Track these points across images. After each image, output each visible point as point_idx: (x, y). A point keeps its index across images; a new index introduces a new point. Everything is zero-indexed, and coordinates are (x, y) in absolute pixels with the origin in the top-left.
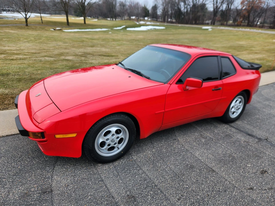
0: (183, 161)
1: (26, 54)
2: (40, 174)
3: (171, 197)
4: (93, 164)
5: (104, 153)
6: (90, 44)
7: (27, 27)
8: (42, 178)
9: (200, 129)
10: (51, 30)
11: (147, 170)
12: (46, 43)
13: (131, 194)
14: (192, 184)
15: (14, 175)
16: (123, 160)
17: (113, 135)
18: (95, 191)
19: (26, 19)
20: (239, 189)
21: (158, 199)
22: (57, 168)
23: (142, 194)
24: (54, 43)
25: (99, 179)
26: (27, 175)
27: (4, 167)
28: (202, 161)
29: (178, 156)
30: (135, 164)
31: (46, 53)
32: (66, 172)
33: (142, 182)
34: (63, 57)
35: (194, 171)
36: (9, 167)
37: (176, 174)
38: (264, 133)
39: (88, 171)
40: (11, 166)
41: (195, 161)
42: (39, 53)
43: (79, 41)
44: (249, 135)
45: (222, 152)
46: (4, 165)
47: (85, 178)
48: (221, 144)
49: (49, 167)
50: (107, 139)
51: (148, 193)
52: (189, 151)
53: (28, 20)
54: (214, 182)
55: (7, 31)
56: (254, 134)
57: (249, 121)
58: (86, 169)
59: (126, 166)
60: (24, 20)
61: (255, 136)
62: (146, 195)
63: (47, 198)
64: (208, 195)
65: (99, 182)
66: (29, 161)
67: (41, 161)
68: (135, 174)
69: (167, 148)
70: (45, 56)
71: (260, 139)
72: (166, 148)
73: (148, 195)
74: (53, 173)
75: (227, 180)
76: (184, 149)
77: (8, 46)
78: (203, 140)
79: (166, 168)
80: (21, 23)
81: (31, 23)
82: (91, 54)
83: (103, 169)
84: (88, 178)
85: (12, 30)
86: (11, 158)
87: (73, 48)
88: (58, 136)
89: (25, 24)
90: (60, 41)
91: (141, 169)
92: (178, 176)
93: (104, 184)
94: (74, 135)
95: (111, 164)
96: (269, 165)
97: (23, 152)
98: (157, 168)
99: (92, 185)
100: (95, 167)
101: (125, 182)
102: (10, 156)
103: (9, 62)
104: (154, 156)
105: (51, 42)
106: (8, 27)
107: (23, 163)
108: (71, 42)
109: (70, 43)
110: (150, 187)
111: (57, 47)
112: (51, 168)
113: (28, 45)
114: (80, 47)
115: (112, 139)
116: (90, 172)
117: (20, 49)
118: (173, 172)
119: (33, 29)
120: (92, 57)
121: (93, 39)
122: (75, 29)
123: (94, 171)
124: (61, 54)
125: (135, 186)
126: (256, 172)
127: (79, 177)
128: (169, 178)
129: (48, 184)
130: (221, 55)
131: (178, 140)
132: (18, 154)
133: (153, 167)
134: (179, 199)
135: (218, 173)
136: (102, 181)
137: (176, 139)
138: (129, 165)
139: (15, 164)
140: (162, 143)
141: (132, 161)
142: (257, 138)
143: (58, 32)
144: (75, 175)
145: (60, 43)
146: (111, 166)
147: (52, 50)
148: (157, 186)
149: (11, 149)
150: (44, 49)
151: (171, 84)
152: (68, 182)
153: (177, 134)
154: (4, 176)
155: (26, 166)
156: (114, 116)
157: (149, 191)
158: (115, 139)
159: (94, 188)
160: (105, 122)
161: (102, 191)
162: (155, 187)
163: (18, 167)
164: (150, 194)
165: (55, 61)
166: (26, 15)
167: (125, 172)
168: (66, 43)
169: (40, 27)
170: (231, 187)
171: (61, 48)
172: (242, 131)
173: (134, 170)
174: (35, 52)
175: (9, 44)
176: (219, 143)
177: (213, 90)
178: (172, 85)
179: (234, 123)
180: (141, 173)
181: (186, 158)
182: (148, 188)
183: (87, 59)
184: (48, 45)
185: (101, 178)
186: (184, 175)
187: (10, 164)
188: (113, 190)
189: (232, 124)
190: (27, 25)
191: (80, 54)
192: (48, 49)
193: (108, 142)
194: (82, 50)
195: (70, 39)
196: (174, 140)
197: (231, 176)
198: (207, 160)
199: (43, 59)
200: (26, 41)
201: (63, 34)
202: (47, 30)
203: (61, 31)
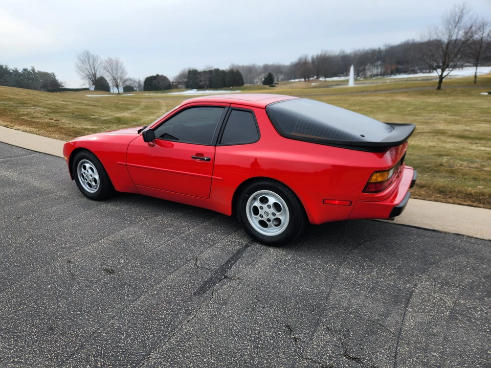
0: (110, 224)
7: (438, 91)
9: (204, 224)
10: (482, 93)
17: (87, 170)
19: (441, 77)
28: (117, 233)
29: (117, 221)
44: (229, 261)
50: (84, 173)
52: (134, 224)
53: (444, 80)
60: (438, 80)
69: (132, 214)
71: (220, 271)
81: (447, 84)
85: (408, 96)
89: (437, 85)
106: (405, 92)
115: (87, 174)
130: (232, 105)
151: (141, 135)
158: (89, 176)
166: (443, 71)
169: (462, 91)
172: (237, 255)
177: (192, 157)
179: (265, 247)
181: (116, 225)
189: (257, 246)
190: (439, 88)
193: (85, 176)
198: (119, 235)
202: (471, 95)
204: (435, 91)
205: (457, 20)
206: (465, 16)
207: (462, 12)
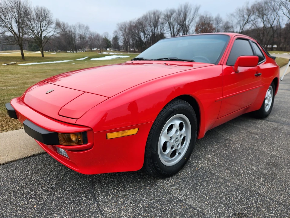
0: (259, 159)
2: (78, 210)
4: (151, 181)
5: (166, 160)
9: (241, 127)
10: (3, 64)
11: (227, 176)
13: (237, 212)
16: (187, 171)
17: (177, 131)
22: (100, 196)
23: (250, 209)
24: (11, 75)
25: (173, 199)
26: (56, 215)
27: (6, 211)
29: (248, 156)
30: (205, 172)
31: (5, 84)
32: (119, 200)
33: (236, 193)
35: (282, 168)
36: (15, 209)
39: (151, 192)
40: (20, 207)
41: (271, 157)
43: (41, 72)
46: (6, 207)
47: (153, 202)
48: (278, 137)
49: (86, 197)
50: (171, 138)
52: (253, 149)
58: (145, 190)
59: (197, 177)
62: (257, 208)
65: (177, 203)
66: (48, 195)
67: (68, 191)
68: (216, 184)
69: (227, 149)
72: (225, 149)
73: (260, 208)
74: (97, 204)
76: (247, 148)
78: (257, 136)
79: (247, 170)
83: (170, 186)
84: (158, 201)
86: (14, 195)
87: (36, 79)
88: (111, 136)
90: (17, 73)
91: (218, 177)
92: (271, 177)
93: (188, 205)
94: (134, 131)
95: (174, 178)
97: (30, 184)
98: (237, 172)
99: (171, 209)
100: (155, 184)
101: (214, 197)
102: (11, 193)
104: (220, 160)
107: (38, 200)
108: (31, 73)
109: (31, 75)
110: (251, 196)
111: (17, 78)
112: (91, 198)
116: (153, 192)
118: (260, 173)
121: (57, 70)
122: (33, 62)
123: (160, 190)
125: (231, 199)
127: (143, 202)
128: (262, 181)
131: (231, 140)
132: (24, 188)
133: (231, 172)
136: (181, 201)
137: (227, 140)
138: (200, 175)
139: (25, 203)
140: (216, 146)
141: (199, 169)
143: (12, 66)
144: (134, 202)
145: (19, 75)
147: (11, 81)
149: (8, 183)
152: (131, 212)
153: (223, 134)
155: (47, 203)
157: (256, 203)
158: (179, 138)
159: (177, 213)
160: (171, 109)
162: (257, 195)
163: (33, 206)
164: (260, 205)
167: (202, 184)
168: (25, 75)
171: (22, 79)
173: (211, 179)
176: (276, 137)
178: (223, 66)
180: (224, 182)
181: (258, 157)
182: (250, 199)
184: (4, 78)
185: (177, 198)
186: (276, 175)
187: (16, 204)
188: (207, 210)
192: (5, 81)
193: (171, 143)
195: (28, 71)
196: (225, 140)
198: (282, 155)
199: (4, 88)
201: (18, 67)
203: (15, 65)
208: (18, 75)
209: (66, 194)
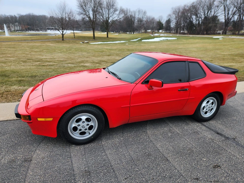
0: (144, 149)
1: (56, 61)
2: (28, 148)
3: (120, 176)
5: (76, 136)
6: (108, 53)
7: (63, 41)
8: (28, 151)
10: (80, 43)
11: (110, 153)
12: (73, 54)
13: (88, 170)
14: (143, 168)
15: (10, 147)
16: (93, 144)
17: (83, 122)
18: (62, 164)
19: (63, 35)
20: (185, 178)
21: (108, 176)
22: (41, 145)
23: (97, 171)
24: (80, 53)
25: (68, 156)
26: (19, 147)
27: (6, 141)
28: (161, 151)
29: (141, 145)
30: (101, 148)
31: (71, 61)
32: (47, 149)
33: (101, 162)
34: (82, 64)
35: (149, 158)
36: (9, 141)
37: (132, 159)
38: (235, 133)
41: (154, 150)
42: (66, 61)
43: (100, 52)
44: (218, 133)
45: (184, 146)
46: (7, 139)
47: (59, 154)
48: (185, 139)
49: (36, 143)
50: (79, 125)
51: (102, 170)
52: (152, 142)
53: (64, 36)
54: (164, 169)
55: (48, 44)
56: (223, 133)
57: (224, 122)
58: (62, 148)
59: (94, 149)
60: (61, 36)
61: (223, 135)
62: (100, 172)
63: (26, 165)
64: (153, 179)
65: (68, 158)
66: (24, 138)
67: (33, 139)
68: (98, 155)
70: (69, 63)
71: (227, 138)
72: (133, 138)
73: (102, 172)
74: (37, 148)
75: (177, 169)
76: (149, 140)
77: (45, 56)
78: (170, 135)
79: (126, 153)
80: (59, 38)
81: (66, 38)
82: (106, 62)
83: (75, 149)
84: (61, 154)
85: (52, 43)
87: (93, 57)
88: (39, 119)
89: (62, 39)
90: (85, 51)
91: (104, 152)
92: (134, 161)
93: (71, 160)
94: (51, 119)
95: (82, 146)
96: (226, 161)
97: (23, 131)
98: (119, 152)
99: (62, 160)
100: (69, 147)
101: (88, 160)
102: (13, 134)
103: (41, 68)
104: (120, 143)
105: (77, 52)
106: (49, 41)
107: (19, 139)
108: (93, 52)
109: (92, 53)
110: (106, 166)
112: (37, 145)
113: (60, 54)
114: (99, 56)
115: (83, 125)
116: (64, 150)
117: (53, 58)
118: (131, 157)
119: (67, 42)
120: (105, 64)
121: (111, 50)
122: (99, 42)
123: (68, 150)
124: (82, 62)
126: (209, 166)
127: (54, 153)
128: (124, 161)
129: (30, 156)
130: (188, 60)
131: (147, 133)
132: (19, 133)
134: (126, 179)
135: (170, 162)
136: (71, 157)
137: (145, 132)
138: (96, 148)
139: (14, 139)
140: (131, 134)
141: (100, 145)
142: (225, 137)
143: (85, 44)
144: (52, 151)
146: (82, 147)
147: (76, 58)
148: (112, 166)
149: (16, 129)
150: (71, 58)
151: (137, 84)
152: (45, 155)
153: (148, 128)
154: (3, 146)
155: (21, 141)
156: (83, 107)
157: (104, 169)
158: (85, 126)
159: (62, 162)
160: (76, 111)
161: (67, 165)
162: (110, 167)
163: (15, 141)
165: (75, 67)
166: (63, 32)
167: (91, 153)
168: (89, 53)
169: (72, 41)
170: (178, 175)
171: (84, 57)
172: (212, 130)
173: (99, 152)
174: (63, 60)
175: (47, 54)
176: (184, 138)
177: (179, 90)
179: (207, 122)
180: (103, 155)
181: (147, 148)
182: (104, 167)
183: (100, 65)
184: (75, 55)
185: (71, 155)
187: (11, 139)
188: (76, 165)
189: (205, 123)
190: (63, 40)
191: (97, 61)
192: (73, 58)
193: (79, 128)
194: (100, 59)
195: (93, 50)
196: (143, 132)
197: (182, 166)
198: (165, 151)
199: (66, 65)
200: (60, 51)
201: (89, 46)
202: (77, 43)
203: (88, 43)
204: (62, 41)
205: (63, 8)
206: (66, 7)
207: (64, 5)
208: (85, 53)
209: (31, 140)
